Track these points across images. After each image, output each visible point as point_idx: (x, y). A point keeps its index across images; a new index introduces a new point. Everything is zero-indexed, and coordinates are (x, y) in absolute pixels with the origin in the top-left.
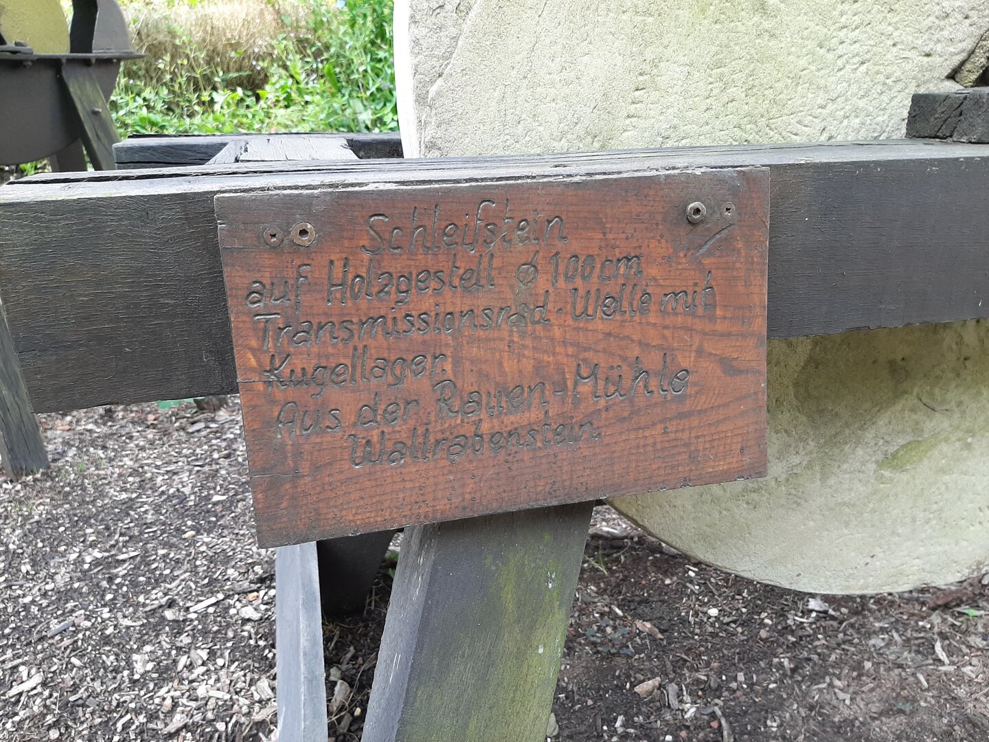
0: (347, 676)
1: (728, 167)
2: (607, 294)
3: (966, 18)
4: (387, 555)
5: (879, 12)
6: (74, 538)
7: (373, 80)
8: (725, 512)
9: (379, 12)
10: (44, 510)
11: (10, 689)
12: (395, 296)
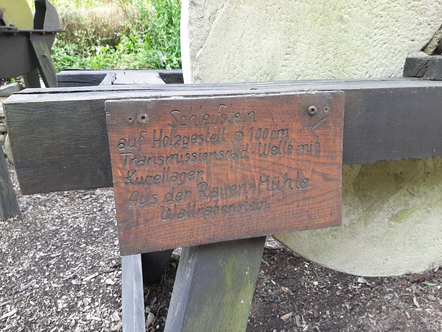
0: (153, 311)
1: (326, 90)
2: (274, 145)
3: (429, 25)
4: (172, 256)
5: (392, 21)
6: (31, 247)
7: (167, 42)
8: (322, 240)
9: (170, 12)
10: (18, 234)
11: (2, 316)
12: (182, 146)
